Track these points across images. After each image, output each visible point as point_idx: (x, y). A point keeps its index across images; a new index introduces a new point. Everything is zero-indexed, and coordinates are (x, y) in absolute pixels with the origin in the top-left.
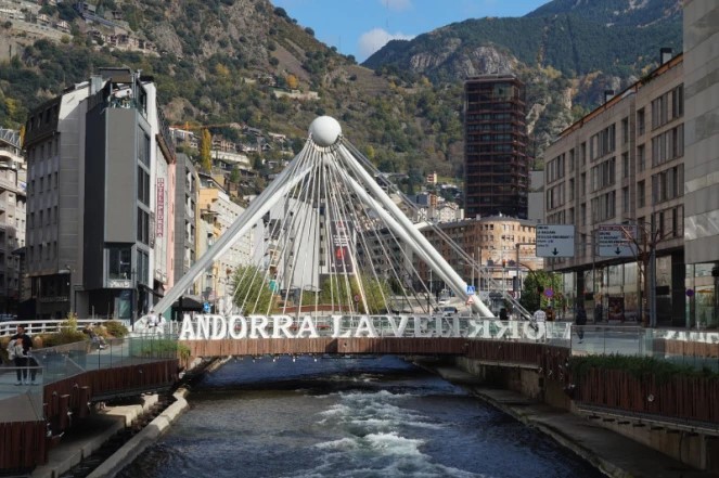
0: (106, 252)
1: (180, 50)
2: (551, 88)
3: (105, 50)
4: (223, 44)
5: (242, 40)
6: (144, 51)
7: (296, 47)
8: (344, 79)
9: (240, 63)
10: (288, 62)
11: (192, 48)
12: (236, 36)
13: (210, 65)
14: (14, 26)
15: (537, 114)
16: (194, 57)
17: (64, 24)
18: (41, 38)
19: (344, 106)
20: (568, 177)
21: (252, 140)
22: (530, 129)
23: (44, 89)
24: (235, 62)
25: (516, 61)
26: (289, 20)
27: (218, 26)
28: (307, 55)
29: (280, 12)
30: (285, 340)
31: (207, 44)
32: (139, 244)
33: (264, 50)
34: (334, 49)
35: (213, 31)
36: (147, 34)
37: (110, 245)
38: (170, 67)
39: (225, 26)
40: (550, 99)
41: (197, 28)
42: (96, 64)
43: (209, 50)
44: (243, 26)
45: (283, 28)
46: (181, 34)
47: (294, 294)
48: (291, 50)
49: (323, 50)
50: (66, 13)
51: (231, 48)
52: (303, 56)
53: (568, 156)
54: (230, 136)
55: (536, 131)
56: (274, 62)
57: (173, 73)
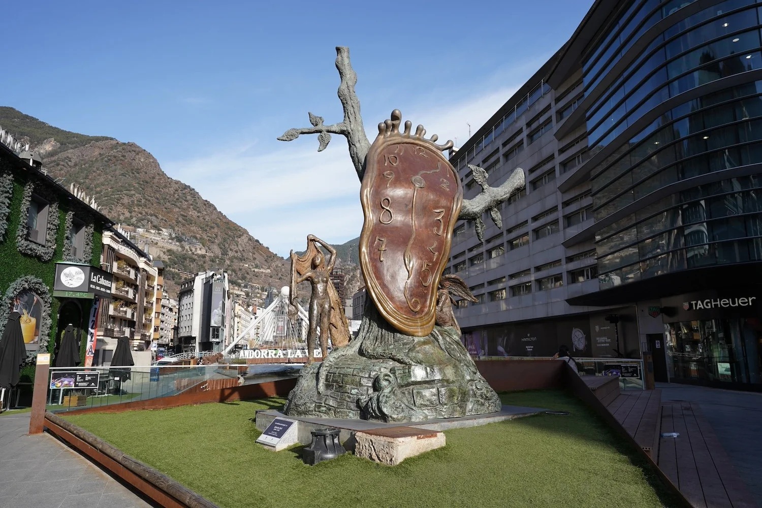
0: (211, 329)
1: (220, 254)
2: (352, 270)
3: (193, 254)
4: (236, 252)
5: (243, 250)
6: (207, 254)
7: (263, 253)
8: (280, 265)
9: (242, 259)
10: (259, 259)
11: (225, 253)
12: (241, 249)
13: (231, 260)
14: (159, 244)
15: (348, 278)
16: (225, 256)
17: (178, 243)
18: (169, 248)
19: (280, 275)
20: (361, 305)
21: (246, 287)
22: (345, 284)
23: (170, 267)
24: (240, 258)
25: (340, 260)
26: (260, 244)
27: (234, 245)
28: (267, 256)
29: (257, 241)
30: (272, 358)
31: (230, 252)
32: (222, 327)
33: (251, 254)
34: (276, 254)
35: (232, 247)
36: (209, 248)
37: (212, 327)
38: (217, 260)
39: (237, 245)
40: (352, 274)
41: (227, 246)
42: (190, 258)
43: (231, 254)
44: (244, 246)
45: (258, 247)
46: (221, 248)
47: (267, 342)
48: (261, 255)
49: (272, 254)
50: (179, 240)
51: (239, 253)
52: (265, 257)
53: (361, 297)
54: (239, 285)
55: (347, 284)
56: (255, 259)
57: (218, 262)
